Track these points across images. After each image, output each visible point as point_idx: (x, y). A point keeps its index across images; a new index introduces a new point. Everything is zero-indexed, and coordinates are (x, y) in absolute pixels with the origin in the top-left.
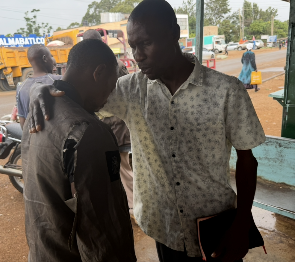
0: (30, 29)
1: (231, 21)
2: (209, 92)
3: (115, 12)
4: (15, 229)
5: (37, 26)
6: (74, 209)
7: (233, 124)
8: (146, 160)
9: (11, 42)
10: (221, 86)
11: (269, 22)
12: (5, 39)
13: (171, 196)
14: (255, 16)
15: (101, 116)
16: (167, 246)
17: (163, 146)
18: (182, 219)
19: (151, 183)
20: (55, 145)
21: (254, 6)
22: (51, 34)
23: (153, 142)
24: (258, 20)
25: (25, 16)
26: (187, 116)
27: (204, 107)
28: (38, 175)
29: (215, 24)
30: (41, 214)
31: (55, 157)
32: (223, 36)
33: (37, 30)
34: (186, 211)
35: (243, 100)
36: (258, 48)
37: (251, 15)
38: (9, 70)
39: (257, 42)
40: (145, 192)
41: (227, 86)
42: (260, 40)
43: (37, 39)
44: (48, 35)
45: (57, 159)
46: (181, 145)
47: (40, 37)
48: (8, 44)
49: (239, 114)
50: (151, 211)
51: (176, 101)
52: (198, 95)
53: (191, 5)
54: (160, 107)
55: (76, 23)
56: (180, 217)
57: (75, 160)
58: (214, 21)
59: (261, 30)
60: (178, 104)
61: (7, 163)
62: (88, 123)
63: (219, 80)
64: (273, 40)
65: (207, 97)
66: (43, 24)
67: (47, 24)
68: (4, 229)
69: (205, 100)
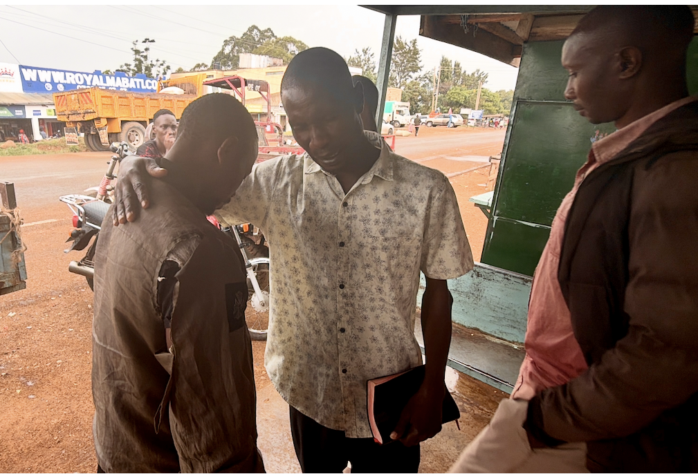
0: (139, 66)
1: (422, 83)
2: (402, 192)
3: (260, 54)
4: (88, 352)
5: (149, 62)
6: (169, 369)
7: (433, 242)
8: (293, 292)
9: (111, 82)
10: (420, 183)
11: (474, 91)
12: (101, 77)
13: (329, 348)
14: (455, 80)
15: (226, 223)
16: (318, 421)
17: (325, 271)
18: (343, 383)
19: (299, 327)
20: (146, 266)
21: (455, 66)
22: (168, 76)
23: (306, 264)
24: (459, 86)
25: (133, 46)
26: (368, 226)
27: (395, 213)
28: (116, 310)
29: (398, 86)
30: (117, 368)
31: (144, 286)
32: (408, 104)
33: (148, 69)
34: (350, 371)
35: (450, 206)
36: (455, 126)
37: (450, 78)
38: (104, 122)
39: (455, 116)
40: (289, 340)
41: (430, 184)
42: (459, 115)
43: (148, 81)
44: (162, 77)
45: (147, 290)
46: (354, 271)
47: (152, 78)
48: (105, 85)
49: (442, 225)
50: (297, 369)
51: (350, 202)
52: (386, 195)
53: (367, 56)
54: (324, 210)
55: (203, 64)
56: (341, 380)
57: (176, 296)
58: (398, 81)
59: (462, 101)
60: (354, 208)
61: (83, 260)
62: (202, 236)
63: (418, 174)
64: (477, 117)
65: (399, 199)
66: (157, 61)
67: (164, 62)
68: (72, 351)
69: (397, 204)
